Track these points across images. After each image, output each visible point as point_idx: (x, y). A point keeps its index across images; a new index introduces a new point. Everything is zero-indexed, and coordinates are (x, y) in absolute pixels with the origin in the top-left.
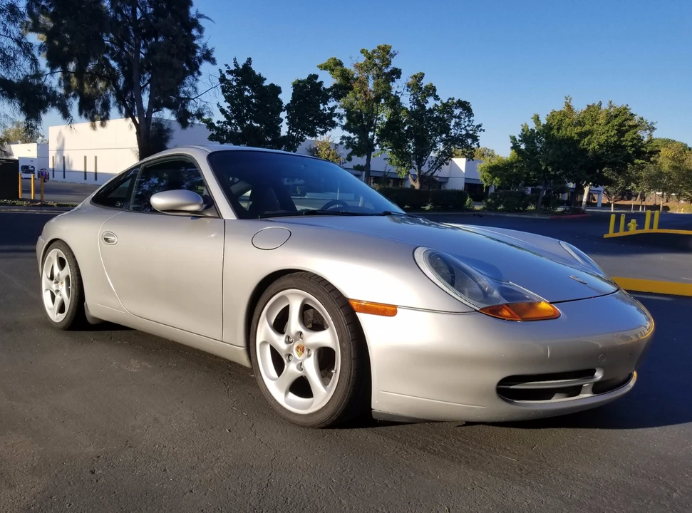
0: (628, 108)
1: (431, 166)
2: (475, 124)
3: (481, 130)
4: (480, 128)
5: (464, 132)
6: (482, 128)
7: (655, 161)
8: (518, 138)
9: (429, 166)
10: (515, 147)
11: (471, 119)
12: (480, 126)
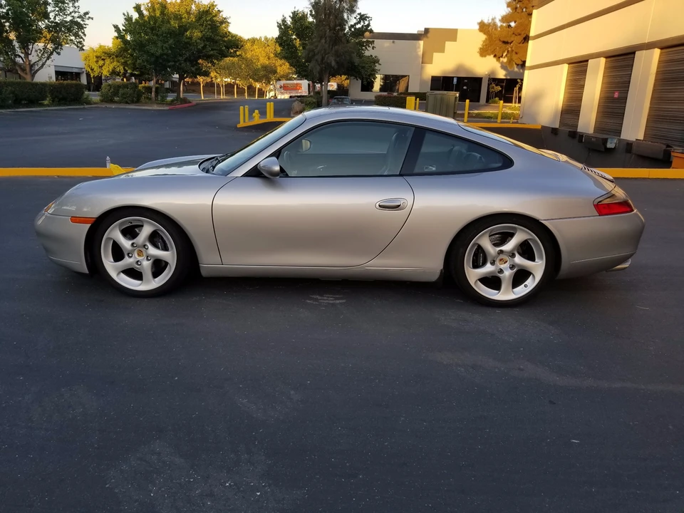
0: (215, 4)
1: (40, 55)
2: (82, 11)
3: (89, 18)
4: (87, 16)
5: (69, 19)
6: (89, 15)
7: (240, 55)
8: (121, 28)
9: (38, 55)
10: (120, 36)
11: (76, 4)
12: (86, 13)
